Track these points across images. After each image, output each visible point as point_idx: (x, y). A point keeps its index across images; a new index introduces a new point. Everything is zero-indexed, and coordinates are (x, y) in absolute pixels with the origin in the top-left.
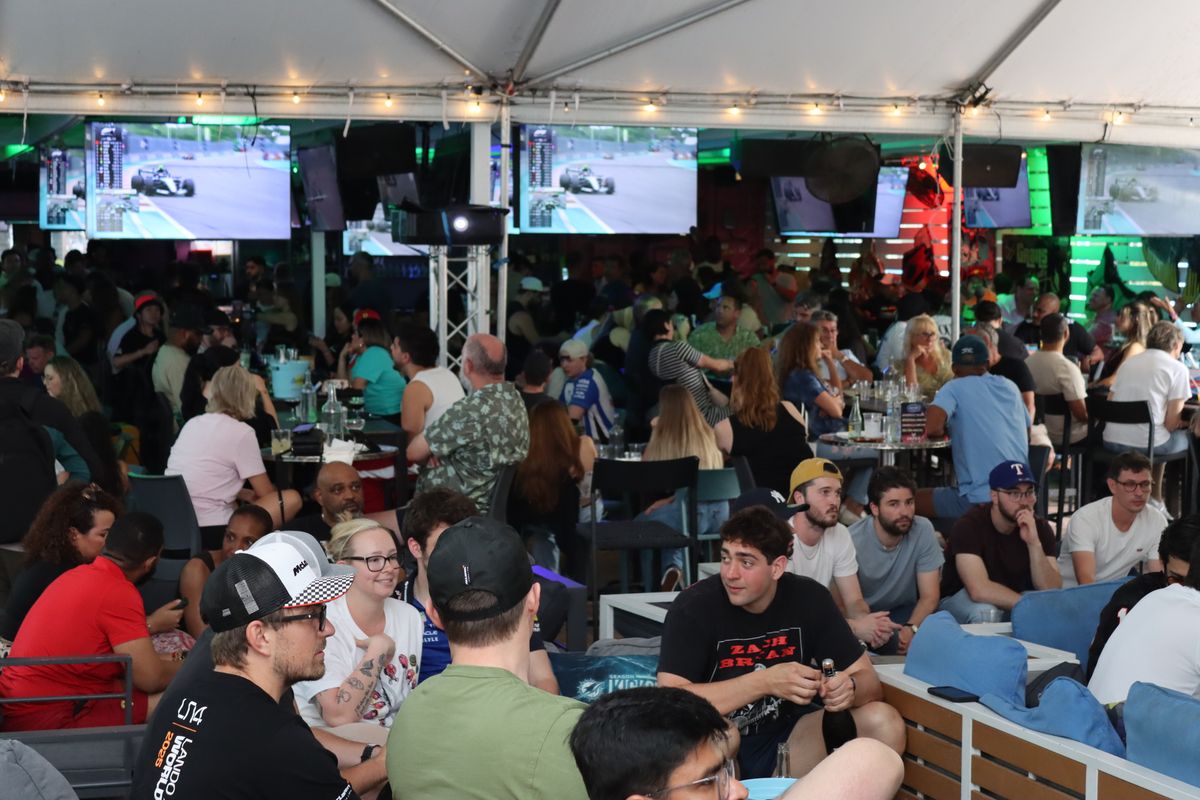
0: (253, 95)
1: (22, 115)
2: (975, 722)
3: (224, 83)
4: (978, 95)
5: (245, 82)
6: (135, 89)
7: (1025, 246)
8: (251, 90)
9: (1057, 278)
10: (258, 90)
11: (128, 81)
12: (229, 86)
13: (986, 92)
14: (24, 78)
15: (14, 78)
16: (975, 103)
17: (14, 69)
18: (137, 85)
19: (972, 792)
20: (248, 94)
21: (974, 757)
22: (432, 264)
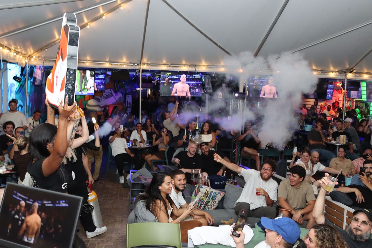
0: (195, 67)
1: (149, 70)
2: (347, 211)
3: (189, 64)
4: (351, 71)
5: (194, 64)
6: (171, 65)
7: (360, 103)
8: (195, 66)
9: (367, 110)
10: (196, 66)
11: (170, 64)
12: (190, 65)
13: (353, 70)
14: (149, 63)
15: (148, 63)
16: (350, 72)
17: (147, 61)
18: (172, 64)
19: (346, 225)
20: (194, 67)
21: (347, 218)
22: (230, 103)
